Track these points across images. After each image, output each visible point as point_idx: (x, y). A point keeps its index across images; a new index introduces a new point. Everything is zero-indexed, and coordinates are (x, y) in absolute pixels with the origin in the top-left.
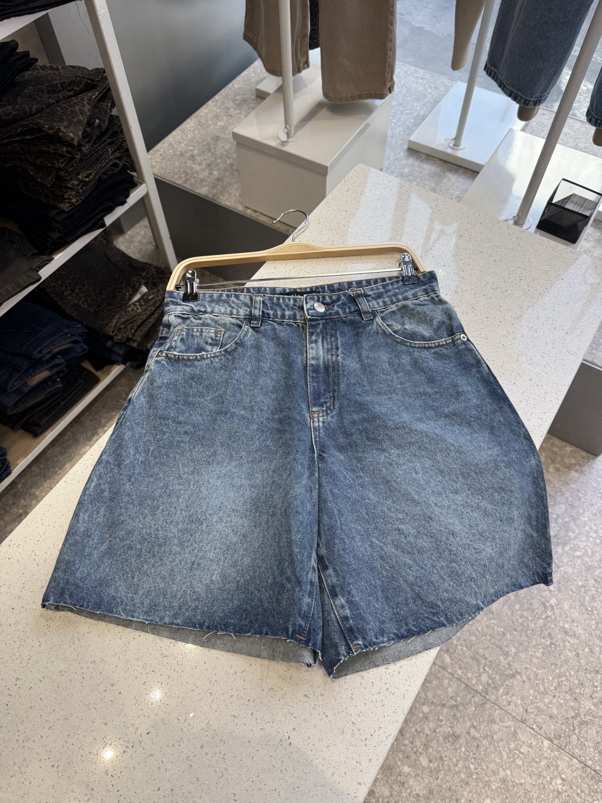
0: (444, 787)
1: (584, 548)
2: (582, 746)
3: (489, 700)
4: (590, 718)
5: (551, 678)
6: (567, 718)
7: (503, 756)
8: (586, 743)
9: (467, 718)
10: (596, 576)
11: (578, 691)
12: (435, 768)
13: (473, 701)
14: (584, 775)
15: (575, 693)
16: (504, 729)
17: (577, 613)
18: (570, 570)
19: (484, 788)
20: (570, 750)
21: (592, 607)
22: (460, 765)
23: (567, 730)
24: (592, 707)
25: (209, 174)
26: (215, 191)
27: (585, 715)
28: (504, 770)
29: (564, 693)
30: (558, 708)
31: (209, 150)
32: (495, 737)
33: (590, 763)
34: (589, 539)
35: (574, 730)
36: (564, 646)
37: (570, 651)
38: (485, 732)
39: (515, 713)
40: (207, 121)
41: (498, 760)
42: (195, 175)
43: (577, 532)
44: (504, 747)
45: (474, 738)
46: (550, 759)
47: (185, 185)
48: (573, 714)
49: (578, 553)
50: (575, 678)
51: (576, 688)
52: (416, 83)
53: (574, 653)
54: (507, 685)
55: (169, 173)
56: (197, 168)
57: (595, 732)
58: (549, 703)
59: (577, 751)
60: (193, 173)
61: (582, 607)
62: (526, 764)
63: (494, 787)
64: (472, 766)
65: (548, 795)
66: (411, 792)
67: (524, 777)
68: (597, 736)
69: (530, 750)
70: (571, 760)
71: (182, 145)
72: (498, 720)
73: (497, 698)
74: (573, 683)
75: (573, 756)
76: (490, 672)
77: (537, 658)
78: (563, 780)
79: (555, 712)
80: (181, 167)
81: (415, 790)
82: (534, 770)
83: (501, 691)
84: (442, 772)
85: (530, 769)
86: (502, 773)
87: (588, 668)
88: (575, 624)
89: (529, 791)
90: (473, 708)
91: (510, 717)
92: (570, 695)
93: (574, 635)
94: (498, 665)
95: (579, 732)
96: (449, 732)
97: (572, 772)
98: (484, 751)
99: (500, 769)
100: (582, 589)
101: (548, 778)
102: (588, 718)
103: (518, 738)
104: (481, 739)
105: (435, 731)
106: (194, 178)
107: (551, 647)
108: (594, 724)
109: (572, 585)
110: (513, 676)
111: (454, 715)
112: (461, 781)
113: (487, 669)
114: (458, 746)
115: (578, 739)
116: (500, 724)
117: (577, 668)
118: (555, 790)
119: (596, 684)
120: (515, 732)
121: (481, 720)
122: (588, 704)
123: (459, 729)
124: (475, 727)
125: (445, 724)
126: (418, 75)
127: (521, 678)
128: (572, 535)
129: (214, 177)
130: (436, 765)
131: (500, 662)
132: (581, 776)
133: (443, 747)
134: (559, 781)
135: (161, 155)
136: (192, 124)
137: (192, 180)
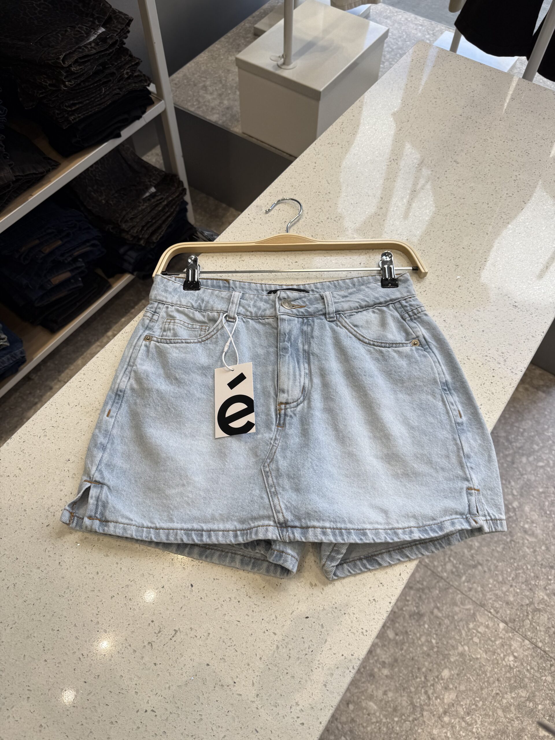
0: (408, 657)
1: (546, 460)
2: (534, 630)
3: (452, 586)
4: (543, 606)
5: (509, 570)
6: (522, 605)
7: (462, 634)
8: (538, 628)
9: (431, 600)
11: (533, 583)
12: (400, 641)
13: (437, 585)
14: (534, 654)
15: (530, 584)
16: (464, 611)
17: (537, 516)
18: (533, 478)
19: (443, 660)
20: (522, 632)
21: (551, 511)
22: (423, 639)
23: (522, 615)
24: (546, 597)
25: (220, 103)
26: (224, 119)
27: (538, 604)
28: (462, 646)
29: (520, 584)
30: (514, 596)
31: (221, 81)
32: (456, 618)
33: (540, 645)
34: (551, 452)
35: (527, 616)
36: (523, 544)
37: (528, 547)
38: (447, 613)
39: (475, 597)
40: (219, 55)
41: (457, 637)
42: (208, 104)
43: (541, 445)
44: (464, 626)
45: (437, 617)
46: (504, 639)
47: (197, 112)
48: (527, 602)
49: (541, 464)
50: (531, 571)
51: (532, 580)
52: (416, 29)
53: (532, 550)
54: (469, 574)
55: (183, 101)
56: (209, 97)
57: (546, 619)
58: (507, 591)
59: (529, 633)
60: (205, 102)
61: (542, 511)
62: (483, 642)
63: (452, 660)
64: (434, 641)
65: (501, 669)
66: (378, 659)
67: (479, 653)
68: (548, 622)
69: (487, 630)
70: (523, 641)
71: (196, 76)
72: (459, 603)
73: (460, 585)
74: (530, 575)
75: (525, 637)
76: (455, 562)
77: (498, 552)
78: (515, 657)
79: (512, 599)
80: (194, 96)
81: (382, 658)
82: (489, 647)
83: (464, 578)
84: (407, 645)
85: (486, 646)
86: (460, 649)
87: (544, 563)
88: (535, 525)
89: (484, 665)
90: (437, 592)
91: (470, 601)
92: (526, 585)
93: (533, 535)
94: (462, 556)
95: (532, 618)
96: (415, 611)
97: (524, 651)
98: (445, 628)
99: (459, 644)
100: (543, 495)
101: (502, 655)
102: (541, 606)
103: (477, 620)
104: (443, 618)
105: (402, 609)
106: (206, 106)
107: (511, 543)
108: (546, 612)
109: (534, 491)
110: (475, 567)
111: (420, 597)
112: (423, 653)
113: (452, 559)
114: (422, 623)
115: (531, 624)
116: (462, 606)
117: (534, 563)
118: (507, 665)
119: (550, 577)
120: (474, 614)
121: (444, 602)
122: (541, 594)
123: (424, 609)
124: (438, 608)
125: (412, 604)
126: (418, 22)
127: (483, 568)
128: (536, 447)
129: (225, 106)
130: (401, 637)
131: (464, 553)
132: (531, 655)
133: (408, 623)
134: (511, 658)
135: (176, 84)
136: (205, 58)
137: (204, 108)
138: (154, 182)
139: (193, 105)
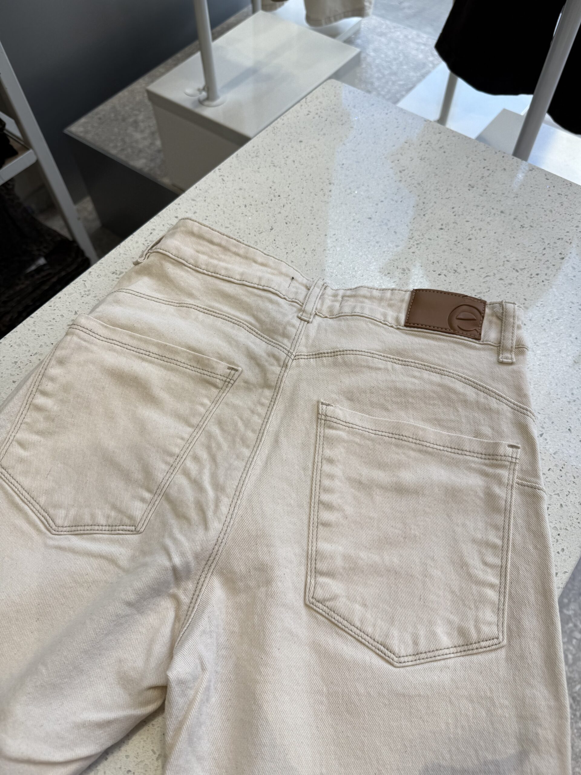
10: (576, 692)
25: (150, 144)
26: (152, 165)
34: (572, 642)
42: (135, 145)
52: (417, 50)
56: (138, 136)
60: (131, 142)
71: (127, 108)
80: (120, 134)
106: (132, 147)
126: (421, 41)
129: (155, 149)
135: (100, 119)
137: (129, 150)
138: (45, 250)
139: (116, 147)
